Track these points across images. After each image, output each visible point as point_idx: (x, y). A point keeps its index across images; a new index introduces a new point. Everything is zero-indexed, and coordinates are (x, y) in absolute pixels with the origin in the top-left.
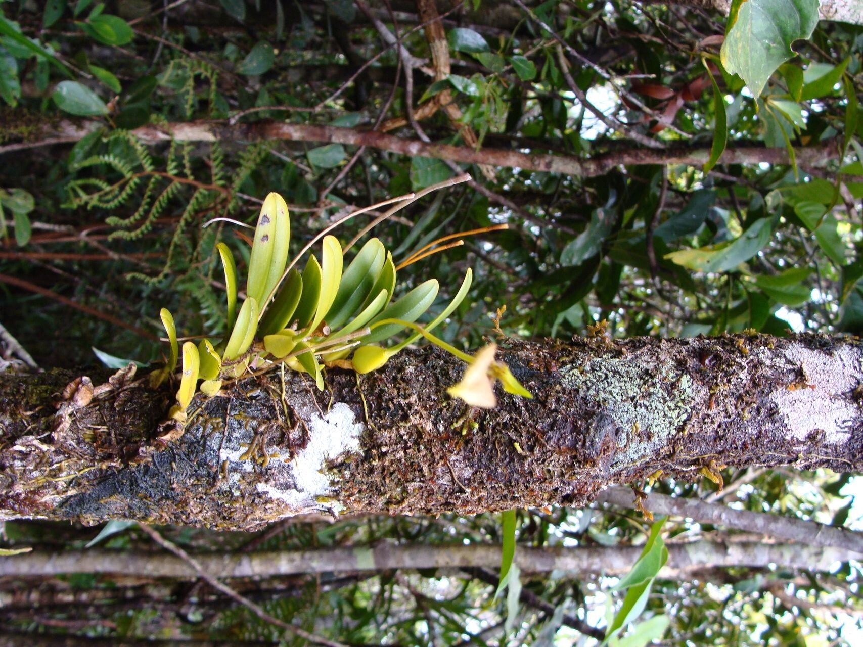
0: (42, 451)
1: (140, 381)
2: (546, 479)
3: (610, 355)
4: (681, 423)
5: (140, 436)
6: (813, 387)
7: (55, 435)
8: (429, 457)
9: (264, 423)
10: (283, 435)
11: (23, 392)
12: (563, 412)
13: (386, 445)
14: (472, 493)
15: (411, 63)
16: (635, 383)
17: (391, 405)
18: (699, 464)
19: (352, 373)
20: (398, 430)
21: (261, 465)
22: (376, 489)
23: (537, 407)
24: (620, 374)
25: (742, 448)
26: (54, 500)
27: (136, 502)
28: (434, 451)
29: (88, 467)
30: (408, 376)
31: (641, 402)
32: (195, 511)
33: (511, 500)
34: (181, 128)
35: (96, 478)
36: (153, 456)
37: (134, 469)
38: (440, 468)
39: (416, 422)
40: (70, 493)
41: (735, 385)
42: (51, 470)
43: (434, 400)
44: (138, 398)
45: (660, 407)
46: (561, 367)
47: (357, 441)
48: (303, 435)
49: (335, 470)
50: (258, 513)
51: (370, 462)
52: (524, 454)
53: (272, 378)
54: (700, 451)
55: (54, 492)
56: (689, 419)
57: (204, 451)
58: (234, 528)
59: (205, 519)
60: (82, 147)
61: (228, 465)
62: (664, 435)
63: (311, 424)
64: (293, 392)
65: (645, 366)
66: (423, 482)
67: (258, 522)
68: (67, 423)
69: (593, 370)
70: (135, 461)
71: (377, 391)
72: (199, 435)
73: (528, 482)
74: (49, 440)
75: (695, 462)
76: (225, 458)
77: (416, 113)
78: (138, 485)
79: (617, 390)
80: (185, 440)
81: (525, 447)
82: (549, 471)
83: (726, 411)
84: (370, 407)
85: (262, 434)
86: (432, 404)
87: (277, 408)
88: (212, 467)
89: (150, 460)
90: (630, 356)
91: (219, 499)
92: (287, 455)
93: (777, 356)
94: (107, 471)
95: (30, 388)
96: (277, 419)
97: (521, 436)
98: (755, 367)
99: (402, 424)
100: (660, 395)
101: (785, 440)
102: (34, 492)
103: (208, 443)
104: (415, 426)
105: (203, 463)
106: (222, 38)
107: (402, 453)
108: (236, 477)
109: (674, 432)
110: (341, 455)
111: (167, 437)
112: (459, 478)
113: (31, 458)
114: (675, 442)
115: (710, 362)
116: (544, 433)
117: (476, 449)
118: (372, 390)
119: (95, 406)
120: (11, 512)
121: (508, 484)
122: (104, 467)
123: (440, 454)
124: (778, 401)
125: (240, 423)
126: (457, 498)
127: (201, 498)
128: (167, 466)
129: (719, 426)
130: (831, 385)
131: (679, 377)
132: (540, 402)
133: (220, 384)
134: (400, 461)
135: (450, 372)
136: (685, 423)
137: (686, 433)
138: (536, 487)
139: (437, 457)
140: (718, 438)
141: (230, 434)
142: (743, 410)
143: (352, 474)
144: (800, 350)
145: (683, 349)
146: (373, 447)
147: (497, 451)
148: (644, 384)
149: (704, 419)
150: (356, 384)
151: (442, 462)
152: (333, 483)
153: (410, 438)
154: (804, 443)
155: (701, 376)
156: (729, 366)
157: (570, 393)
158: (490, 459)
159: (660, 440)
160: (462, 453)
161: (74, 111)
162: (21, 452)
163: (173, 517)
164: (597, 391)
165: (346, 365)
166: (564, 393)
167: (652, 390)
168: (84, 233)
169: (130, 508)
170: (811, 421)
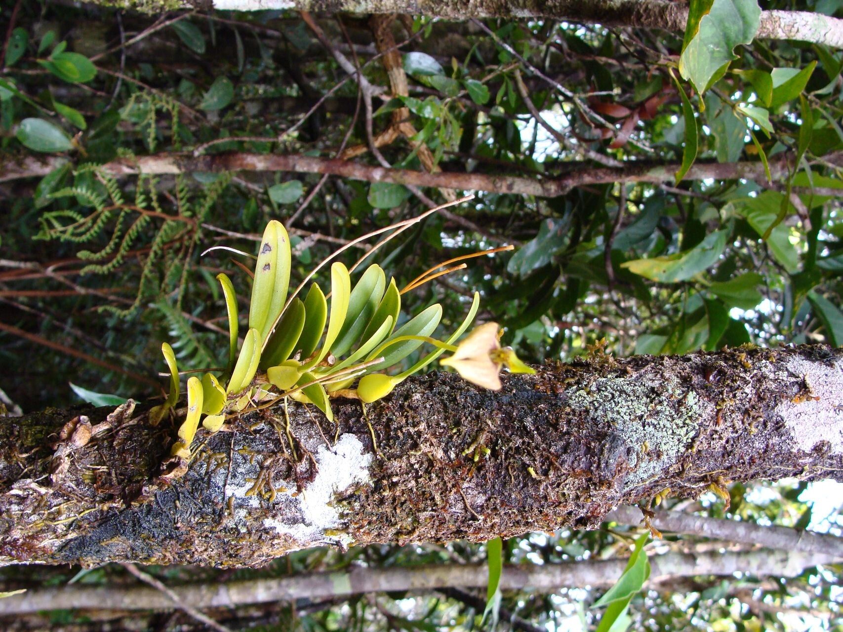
0: (40, 494)
1: (139, 418)
2: (560, 503)
3: (615, 375)
4: (690, 441)
5: (141, 474)
6: (817, 399)
7: (54, 477)
8: (441, 486)
9: (270, 456)
10: (290, 468)
11: (17, 433)
12: (576, 434)
13: (397, 475)
14: (485, 520)
15: (370, 91)
16: (642, 402)
17: (400, 434)
18: (707, 481)
19: (357, 402)
20: (408, 459)
21: (268, 500)
22: (387, 520)
23: (548, 430)
24: (626, 394)
25: (749, 463)
26: (53, 545)
27: (139, 543)
28: (446, 479)
29: (88, 509)
30: (415, 404)
31: (649, 420)
32: (199, 550)
33: (524, 525)
34: (146, 162)
35: (97, 520)
36: (155, 496)
37: (136, 509)
38: (452, 496)
39: (427, 450)
40: (69, 537)
41: (741, 400)
42: (49, 514)
43: (444, 428)
44: (138, 436)
45: (668, 425)
46: (566, 389)
47: (366, 472)
48: (311, 468)
49: (345, 503)
50: (265, 549)
51: (380, 493)
52: (538, 479)
53: (276, 411)
54: (708, 468)
55: (53, 536)
56: (697, 436)
57: (209, 488)
58: (239, 566)
59: (210, 557)
60: (48, 183)
61: (233, 502)
62: (672, 453)
63: (319, 456)
64: (298, 424)
65: (650, 384)
66: (435, 511)
67: (264, 558)
68: (66, 465)
69: (599, 390)
70: (138, 501)
71: (384, 420)
72: (203, 471)
73: (542, 506)
74: (47, 483)
75: (704, 479)
76: (230, 495)
77: (377, 140)
78: (140, 526)
79: (624, 410)
80: (189, 478)
81: (539, 472)
82: (564, 494)
83: (733, 426)
84: (378, 436)
85: (268, 468)
86: (442, 431)
87: (282, 441)
88: (217, 504)
89: (153, 499)
90: (635, 375)
91: (225, 537)
92: (295, 488)
93: (779, 369)
94: (108, 512)
95: (24, 429)
96: (283, 452)
97: (535, 460)
98: (759, 381)
99: (412, 453)
100: (667, 413)
101: (791, 453)
102: (33, 537)
103: (213, 480)
104: (425, 454)
105: (207, 501)
106: (176, 74)
107: (413, 483)
108: (243, 513)
109: (682, 450)
110: (350, 486)
111: (171, 475)
112: (472, 505)
113: (29, 502)
114: (684, 460)
115: (714, 378)
116: (558, 457)
117: (489, 475)
118: (379, 419)
119: (94, 446)
120: (8, 558)
121: (522, 510)
122: (105, 508)
123: (453, 482)
124: (783, 414)
125: (244, 458)
126: (469, 526)
127: (207, 536)
128: (171, 504)
129: (727, 442)
130: (834, 396)
131: (685, 394)
132: (551, 425)
133: (223, 418)
134: (411, 490)
135: (458, 398)
136: (693, 439)
137: (695, 450)
138: (549, 511)
139: (450, 485)
140: (726, 453)
141: (235, 470)
142: (749, 424)
143: (362, 506)
144: (801, 362)
145: (687, 365)
146: (383, 478)
147: (510, 476)
148: (651, 402)
149: (712, 435)
150: (362, 413)
151: (454, 490)
152: (342, 516)
153: (421, 466)
154: (810, 455)
155: (706, 391)
156: (733, 381)
157: (580, 415)
158: (504, 485)
159: (669, 458)
160: (475, 480)
161: (38, 147)
162: (18, 496)
163: (176, 556)
164: (605, 411)
165: (351, 395)
166: (574, 415)
167: (659, 408)
168: (51, 269)
169: (133, 549)
170: (817, 433)
